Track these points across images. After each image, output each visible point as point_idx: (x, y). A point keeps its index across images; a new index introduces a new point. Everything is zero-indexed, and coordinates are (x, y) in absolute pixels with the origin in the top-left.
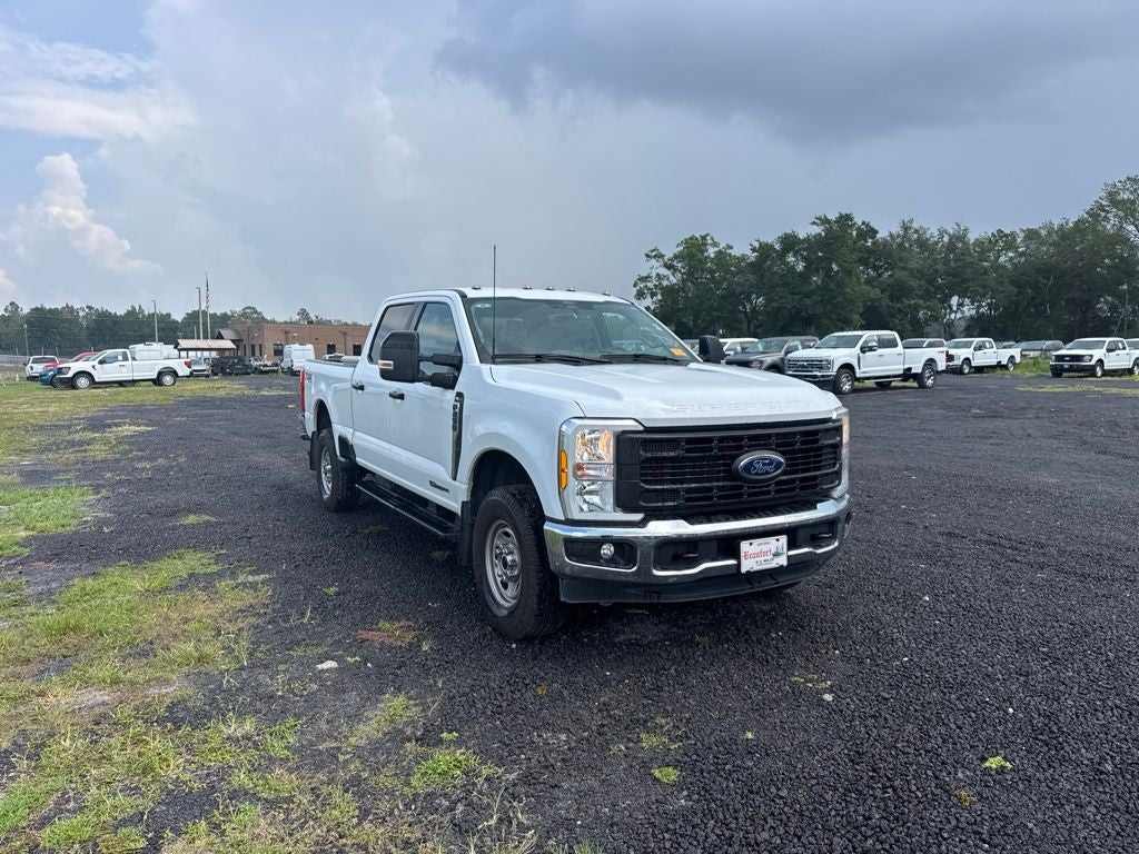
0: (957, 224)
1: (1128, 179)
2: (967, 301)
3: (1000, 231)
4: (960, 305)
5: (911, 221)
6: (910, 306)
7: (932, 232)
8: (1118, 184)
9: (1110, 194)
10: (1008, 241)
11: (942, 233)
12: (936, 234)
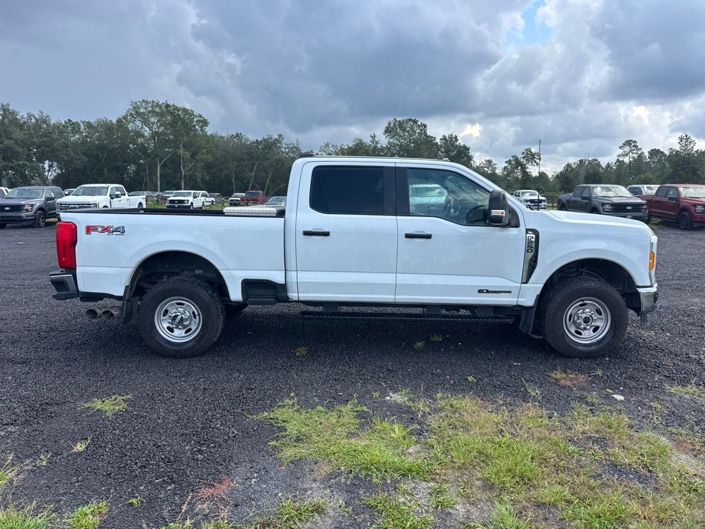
0: (41, 112)
1: (143, 101)
2: (55, 164)
3: (69, 120)
4: (51, 166)
5: (8, 105)
6: (19, 165)
7: (22, 114)
8: (138, 103)
9: (134, 108)
10: (75, 127)
11: (30, 116)
12: (26, 116)
